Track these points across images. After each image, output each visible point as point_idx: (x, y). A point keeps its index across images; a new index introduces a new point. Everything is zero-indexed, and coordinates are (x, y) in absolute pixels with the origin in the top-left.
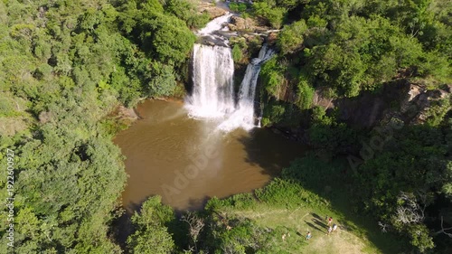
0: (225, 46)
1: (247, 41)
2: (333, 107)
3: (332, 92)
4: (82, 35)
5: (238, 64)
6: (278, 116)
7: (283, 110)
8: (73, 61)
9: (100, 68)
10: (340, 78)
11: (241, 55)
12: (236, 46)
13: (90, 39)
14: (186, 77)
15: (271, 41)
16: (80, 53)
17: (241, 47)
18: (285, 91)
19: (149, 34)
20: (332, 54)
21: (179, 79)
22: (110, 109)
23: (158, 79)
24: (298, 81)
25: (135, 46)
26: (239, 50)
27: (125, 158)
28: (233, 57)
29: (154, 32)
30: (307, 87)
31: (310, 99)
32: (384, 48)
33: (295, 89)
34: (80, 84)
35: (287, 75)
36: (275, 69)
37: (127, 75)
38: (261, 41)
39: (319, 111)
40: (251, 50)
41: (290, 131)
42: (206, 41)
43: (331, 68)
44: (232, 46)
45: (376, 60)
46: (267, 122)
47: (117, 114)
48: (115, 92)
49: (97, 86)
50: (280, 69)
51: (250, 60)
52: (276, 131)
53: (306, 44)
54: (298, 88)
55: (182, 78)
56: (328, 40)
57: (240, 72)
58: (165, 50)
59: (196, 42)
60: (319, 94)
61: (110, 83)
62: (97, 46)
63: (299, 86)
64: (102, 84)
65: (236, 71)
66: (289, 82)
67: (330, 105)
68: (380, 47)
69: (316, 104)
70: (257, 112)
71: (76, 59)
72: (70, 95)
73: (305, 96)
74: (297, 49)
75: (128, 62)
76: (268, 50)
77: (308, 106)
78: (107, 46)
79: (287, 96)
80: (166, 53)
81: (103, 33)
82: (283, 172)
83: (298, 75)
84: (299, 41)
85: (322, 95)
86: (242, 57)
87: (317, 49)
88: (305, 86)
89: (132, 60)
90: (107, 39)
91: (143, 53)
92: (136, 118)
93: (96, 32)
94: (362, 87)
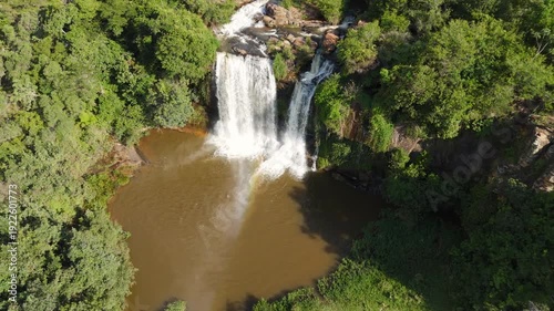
0: (262, 56)
1: (294, 48)
2: (420, 149)
3: (419, 130)
4: (48, 41)
5: (281, 81)
6: (341, 157)
7: (347, 150)
8: (37, 84)
9: (79, 95)
10: (433, 115)
11: (286, 69)
12: (278, 56)
13: (60, 47)
14: (208, 98)
15: (327, 47)
16: (46, 72)
17: (285, 57)
18: (351, 126)
19: (148, 39)
20: (423, 82)
21: (197, 100)
22: (100, 154)
23: (167, 107)
24: (370, 114)
25: (129, 55)
26: (282, 62)
27: (129, 235)
28: (274, 72)
29: (156, 38)
30: (383, 122)
31: (387, 139)
32: (495, 69)
33: (367, 124)
34: (51, 124)
35: (356, 106)
36: (336, 97)
37: (122, 98)
38: (314, 48)
39: (400, 156)
40: (300, 62)
41: (358, 177)
42: (232, 47)
43: (421, 102)
44: (271, 55)
45: (485, 88)
46: (325, 164)
47: (112, 158)
48: (106, 126)
49: (78, 120)
50: (345, 97)
51: (299, 76)
52: (338, 177)
53: (382, 62)
54: (371, 124)
55: (202, 99)
56: (416, 56)
57: (285, 94)
58: (174, 65)
59: (219, 50)
60: (400, 131)
61: (96, 112)
62: (72, 60)
63: (373, 121)
64: (86, 116)
65: (280, 93)
66: (357, 116)
67: (416, 146)
68: (490, 67)
69: (396, 145)
70: (310, 149)
71: (42, 81)
72: (38, 144)
73: (380, 135)
74: (370, 67)
75: (121, 80)
76: (323, 60)
77: (385, 148)
78: (88, 58)
79: (354, 133)
80: (176, 70)
81: (79, 38)
82: (354, 249)
83: (371, 107)
84: (371, 54)
85: (404, 133)
86: (287, 71)
87: (400, 71)
88: (380, 122)
89: (126, 76)
90: (86, 48)
91: (142, 67)
92: (139, 162)
93: (68, 36)
94: (463, 124)
